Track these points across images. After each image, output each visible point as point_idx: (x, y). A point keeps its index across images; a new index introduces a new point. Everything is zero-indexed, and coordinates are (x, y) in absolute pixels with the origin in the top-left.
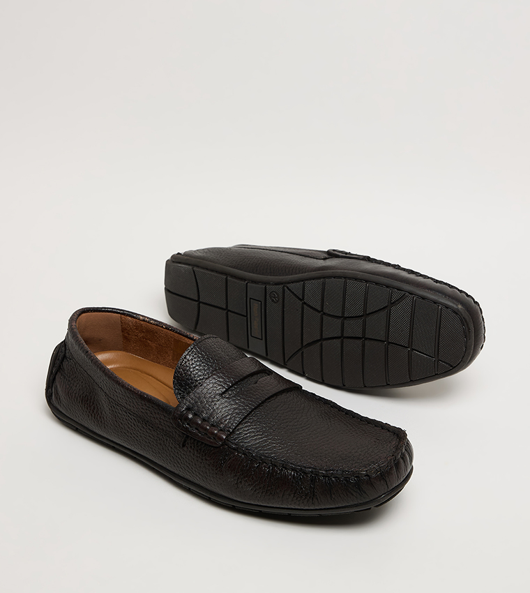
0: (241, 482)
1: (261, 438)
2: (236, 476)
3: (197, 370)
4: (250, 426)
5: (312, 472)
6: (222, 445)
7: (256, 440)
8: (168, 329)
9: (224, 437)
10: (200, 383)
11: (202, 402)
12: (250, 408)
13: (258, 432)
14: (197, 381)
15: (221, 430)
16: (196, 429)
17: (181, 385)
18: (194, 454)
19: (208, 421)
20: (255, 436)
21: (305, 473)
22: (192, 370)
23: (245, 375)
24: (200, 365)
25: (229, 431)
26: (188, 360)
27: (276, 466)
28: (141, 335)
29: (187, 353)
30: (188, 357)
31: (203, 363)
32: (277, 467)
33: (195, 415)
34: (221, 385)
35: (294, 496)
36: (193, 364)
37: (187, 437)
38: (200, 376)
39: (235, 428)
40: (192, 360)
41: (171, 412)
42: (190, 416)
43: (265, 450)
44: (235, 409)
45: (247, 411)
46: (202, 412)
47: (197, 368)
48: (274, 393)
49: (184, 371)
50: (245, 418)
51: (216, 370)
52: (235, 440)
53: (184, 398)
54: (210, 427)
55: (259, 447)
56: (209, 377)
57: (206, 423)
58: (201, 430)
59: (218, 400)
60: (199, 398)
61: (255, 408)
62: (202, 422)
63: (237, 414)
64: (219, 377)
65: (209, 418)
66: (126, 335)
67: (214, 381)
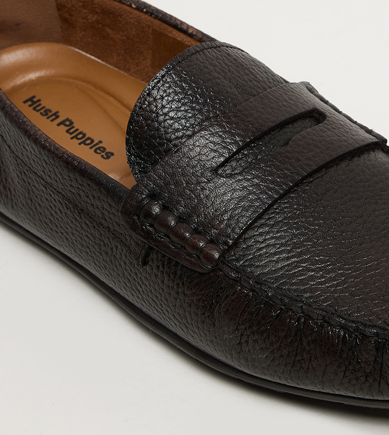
0: (247, 342)
1: (288, 258)
2: (237, 329)
3: (172, 118)
4: (268, 233)
5: (377, 335)
6: (213, 270)
7: (277, 262)
8: (142, 11)
9: (217, 255)
10: (175, 146)
11: (177, 184)
12: (270, 197)
13: (282, 245)
14: (170, 140)
15: (212, 241)
16: (166, 235)
17: (140, 147)
18: (163, 282)
19: (188, 223)
20: (275, 254)
21: (365, 336)
22: (161, 118)
23: (265, 129)
24: (178, 110)
25: (226, 243)
26: (155, 99)
27: (310, 318)
28: (93, 18)
29: (152, 84)
30: (155, 92)
31: (183, 104)
32: (313, 320)
33: (164, 208)
34: (215, 151)
35: (344, 376)
36: (163, 107)
37: (151, 248)
38: (178, 130)
39: (240, 236)
40: (162, 98)
41: (120, 198)
42: (156, 210)
43: (293, 284)
44: (241, 199)
45: (264, 203)
46: (178, 202)
47: (172, 114)
48: (321, 163)
49: (145, 119)
50: (260, 217)
51: (208, 119)
52: (238, 260)
53: (146, 173)
54: (191, 234)
55: (282, 277)
56: (194, 133)
57: (185, 225)
58: (174, 239)
59: (209, 181)
60: (173, 175)
61: (281, 197)
62: (177, 223)
63: (245, 209)
64: (212, 134)
65: (190, 216)
66: (66, 15)
67: (203, 141)
